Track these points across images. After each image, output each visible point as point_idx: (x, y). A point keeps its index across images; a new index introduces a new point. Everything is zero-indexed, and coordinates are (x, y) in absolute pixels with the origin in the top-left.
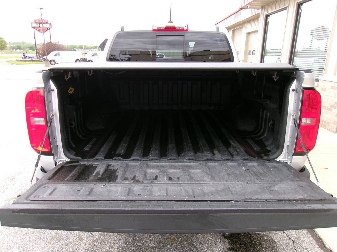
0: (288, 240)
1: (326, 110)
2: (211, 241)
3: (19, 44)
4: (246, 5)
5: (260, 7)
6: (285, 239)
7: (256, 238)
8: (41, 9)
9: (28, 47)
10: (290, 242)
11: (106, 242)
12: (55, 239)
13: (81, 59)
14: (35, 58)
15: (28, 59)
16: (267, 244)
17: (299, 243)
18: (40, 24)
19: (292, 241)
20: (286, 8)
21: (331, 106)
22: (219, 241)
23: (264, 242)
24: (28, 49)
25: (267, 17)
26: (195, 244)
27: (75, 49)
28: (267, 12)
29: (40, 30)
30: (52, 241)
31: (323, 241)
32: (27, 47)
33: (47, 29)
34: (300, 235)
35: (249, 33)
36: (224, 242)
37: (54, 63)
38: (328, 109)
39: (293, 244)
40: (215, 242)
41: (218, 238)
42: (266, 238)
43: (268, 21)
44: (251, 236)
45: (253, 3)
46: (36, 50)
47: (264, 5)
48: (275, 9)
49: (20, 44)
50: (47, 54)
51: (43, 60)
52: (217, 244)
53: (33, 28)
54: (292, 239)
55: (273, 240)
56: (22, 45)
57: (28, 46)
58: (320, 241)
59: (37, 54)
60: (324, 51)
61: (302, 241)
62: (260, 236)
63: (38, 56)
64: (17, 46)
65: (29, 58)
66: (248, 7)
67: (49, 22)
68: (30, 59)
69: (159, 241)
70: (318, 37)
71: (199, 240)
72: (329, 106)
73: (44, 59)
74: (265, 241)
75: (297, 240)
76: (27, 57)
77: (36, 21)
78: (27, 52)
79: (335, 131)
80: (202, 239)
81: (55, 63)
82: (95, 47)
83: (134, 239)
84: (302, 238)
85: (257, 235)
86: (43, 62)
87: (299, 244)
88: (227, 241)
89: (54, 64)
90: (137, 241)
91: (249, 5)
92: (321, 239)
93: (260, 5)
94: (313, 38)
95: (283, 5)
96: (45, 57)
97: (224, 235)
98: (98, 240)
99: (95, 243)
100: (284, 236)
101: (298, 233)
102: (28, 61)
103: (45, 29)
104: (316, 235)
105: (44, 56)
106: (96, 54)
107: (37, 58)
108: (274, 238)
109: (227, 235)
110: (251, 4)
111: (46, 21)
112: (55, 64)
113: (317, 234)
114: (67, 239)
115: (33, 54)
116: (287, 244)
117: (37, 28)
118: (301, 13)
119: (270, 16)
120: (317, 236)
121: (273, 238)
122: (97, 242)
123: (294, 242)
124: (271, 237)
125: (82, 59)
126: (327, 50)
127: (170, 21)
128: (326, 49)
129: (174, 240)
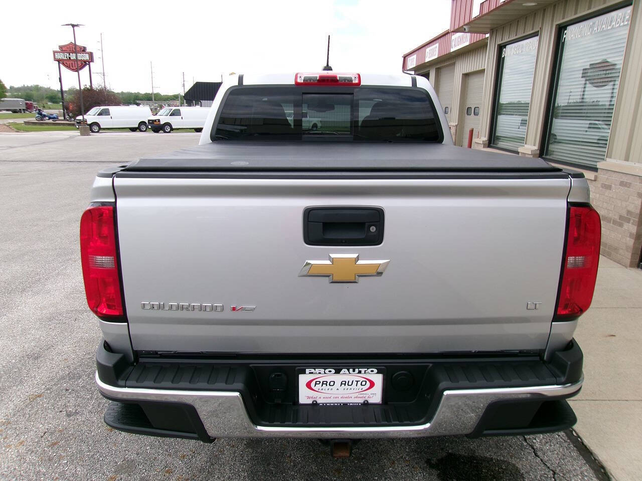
0: (544, 470)
1: (611, 225)
2: (405, 473)
3: (28, 91)
4: (462, 27)
5: (488, 30)
6: (540, 468)
7: (487, 467)
8: (73, 26)
9: (47, 98)
10: (547, 473)
11: (216, 477)
12: (123, 471)
13: (149, 121)
14: (60, 118)
15: (47, 120)
16: (507, 478)
17: (565, 476)
18: (71, 54)
19: (552, 472)
20: (537, 34)
21: (621, 217)
22: (421, 473)
23: (501, 475)
24: (45, 101)
25: (501, 48)
26: (376, 478)
27: (138, 102)
28: (502, 40)
29: (71, 65)
30: (118, 475)
31: (607, 471)
32: (45, 97)
33: (84, 63)
34: (566, 460)
35: (466, 76)
36: (430, 474)
37: (98, 128)
38: (615, 222)
39: (554, 478)
40: (413, 474)
41: (419, 468)
42: (504, 468)
43: (503, 56)
44: (477, 463)
45: (476, 24)
46: (63, 102)
47: (496, 26)
48: (516, 35)
49: (31, 90)
50: (85, 111)
51: (77, 123)
52: (417, 478)
53: (57, 62)
54: (551, 468)
55: (517, 470)
56: (34, 93)
57: (47, 94)
58: (602, 471)
59: (64, 110)
60: (607, 107)
61: (570, 472)
62: (494, 463)
63: (66, 115)
64: (25, 94)
65: (50, 118)
66: (467, 30)
67: (88, 50)
68: (51, 121)
69: (313, 474)
70: (596, 81)
71: (385, 471)
72: (617, 218)
73: (78, 121)
74: (503, 472)
75: (561, 470)
76: (45, 116)
77: (64, 49)
78: (44, 107)
79: (629, 264)
80: (390, 469)
81: (100, 128)
82: (175, 97)
83: (266, 470)
84: (569, 467)
85: (488, 462)
86: (77, 127)
87: (563, 477)
88: (435, 472)
89: (96, 130)
90: (272, 473)
91: (467, 26)
92: (603, 467)
93: (489, 26)
94: (588, 82)
95: (531, 29)
96: (80, 118)
97: (428, 462)
98: (200, 472)
99: (195, 478)
100: (537, 463)
101: (563, 457)
102: (47, 124)
103: (80, 64)
104: (595, 459)
105: (78, 116)
106: (178, 112)
107: (65, 118)
108: (520, 466)
109: (434, 461)
110: (472, 25)
111: (83, 49)
112: (99, 130)
113: (597, 458)
114: (144, 471)
115: (56, 111)
116: (544, 478)
117: (65, 62)
118: (563, 43)
119: (507, 46)
120: (597, 461)
121: (517, 467)
122: (199, 477)
123: (554, 473)
124: (514, 465)
125: (151, 122)
126: (614, 105)
127: (327, 68)
128: (612, 103)
129: (338, 470)
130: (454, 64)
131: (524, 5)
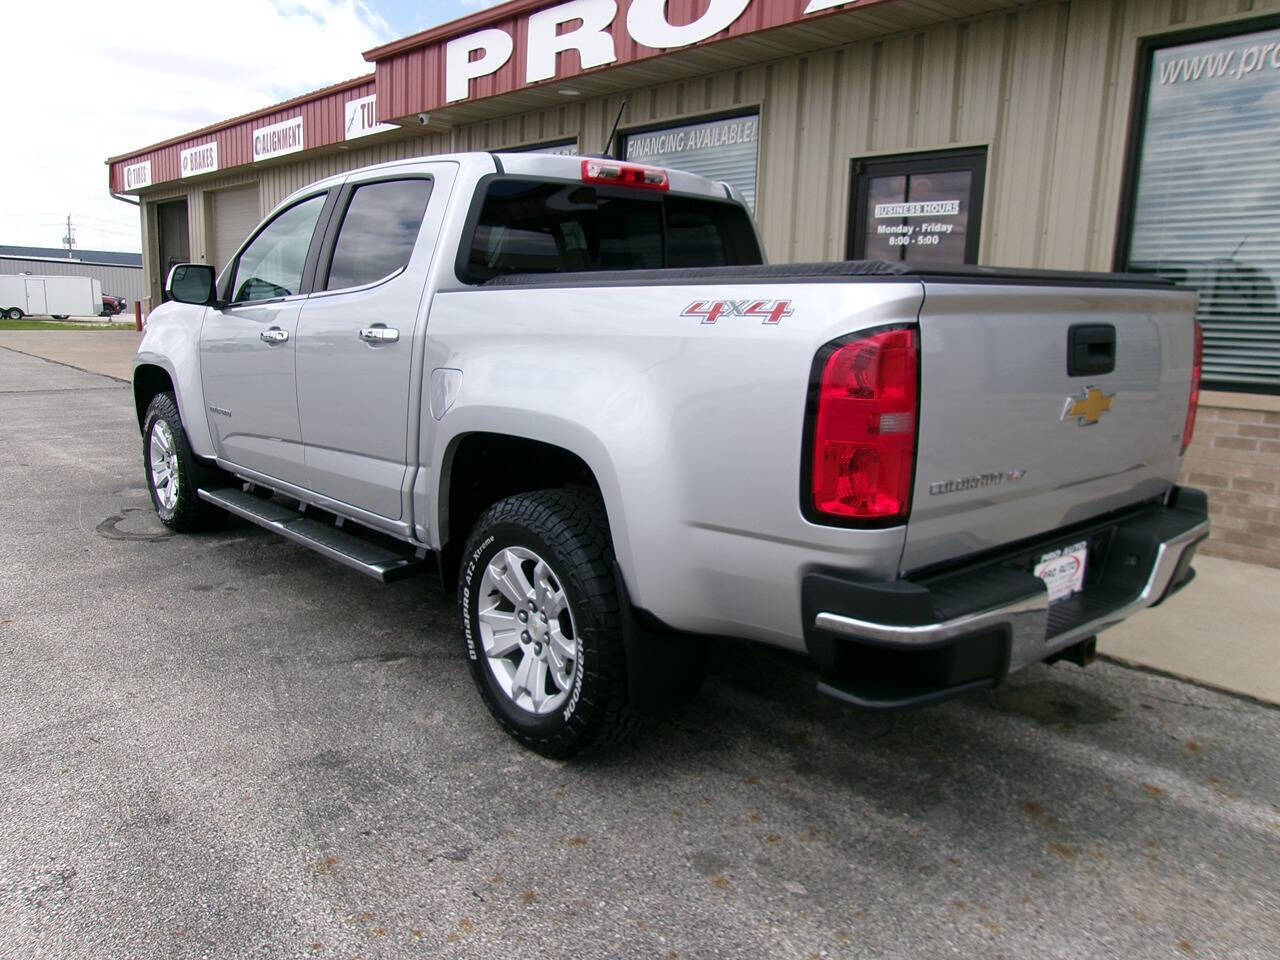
66: (426, 122)
91: (428, 115)
130: (256, 185)
131: (560, 92)
